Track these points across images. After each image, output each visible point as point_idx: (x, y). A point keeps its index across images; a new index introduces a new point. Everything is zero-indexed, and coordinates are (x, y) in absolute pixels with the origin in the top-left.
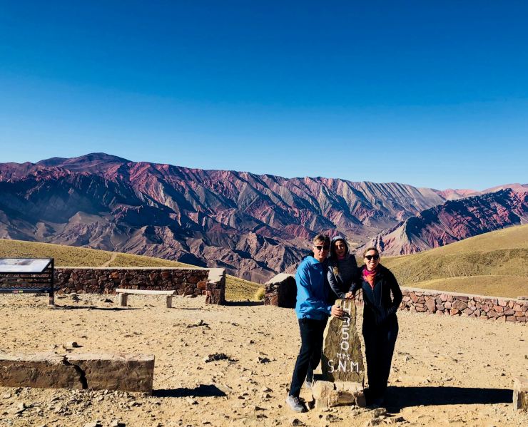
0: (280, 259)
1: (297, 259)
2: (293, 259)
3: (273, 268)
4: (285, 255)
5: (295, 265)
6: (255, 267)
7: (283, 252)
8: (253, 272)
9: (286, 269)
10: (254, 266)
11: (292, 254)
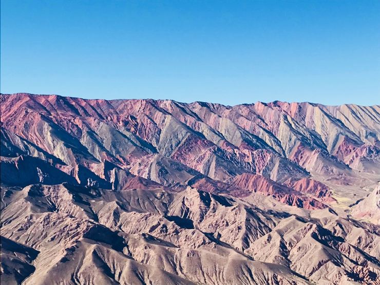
0: (239, 228)
1: (266, 226)
2: (260, 227)
3: (229, 242)
4: (248, 220)
5: (266, 237)
6: (204, 243)
7: (243, 215)
8: (204, 252)
9: (251, 245)
10: (201, 241)
11: (259, 220)
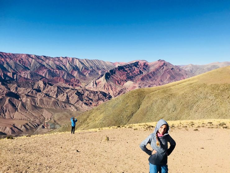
0: (55, 92)
1: (63, 91)
2: (61, 92)
3: (52, 96)
4: (57, 90)
5: (63, 94)
6: (44, 96)
7: (56, 89)
8: (44, 99)
9: (58, 96)
11: (61, 89)
